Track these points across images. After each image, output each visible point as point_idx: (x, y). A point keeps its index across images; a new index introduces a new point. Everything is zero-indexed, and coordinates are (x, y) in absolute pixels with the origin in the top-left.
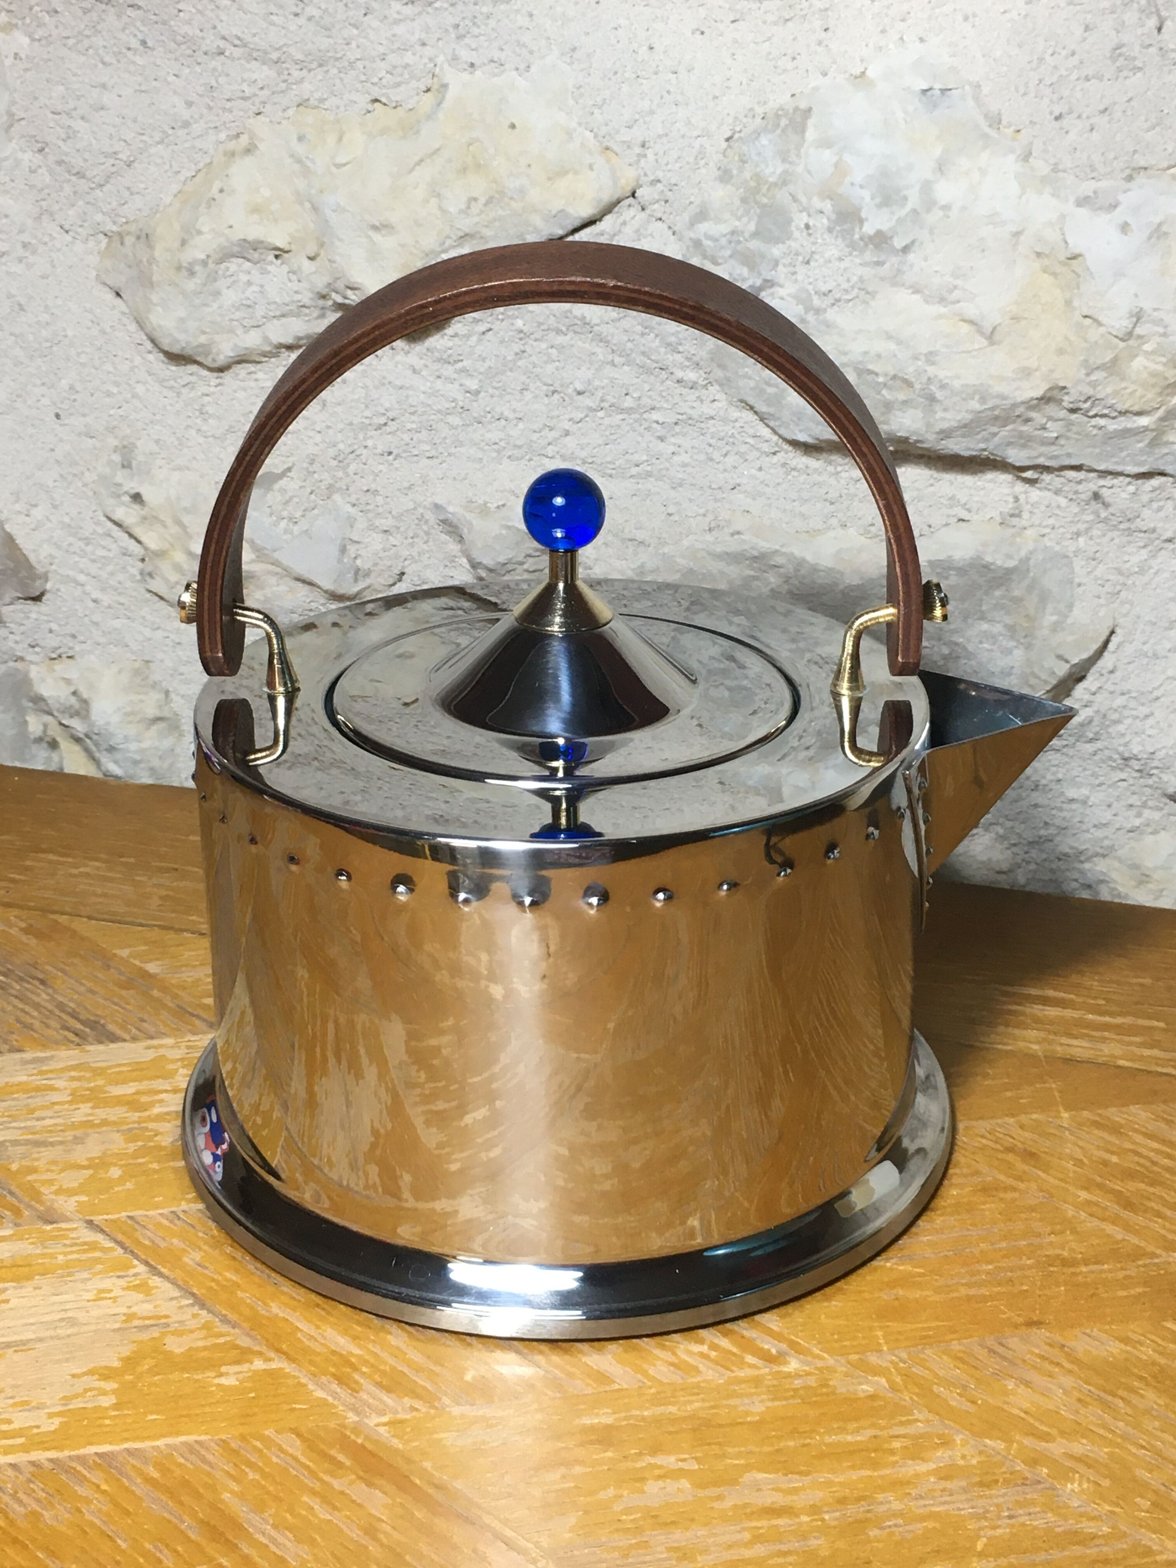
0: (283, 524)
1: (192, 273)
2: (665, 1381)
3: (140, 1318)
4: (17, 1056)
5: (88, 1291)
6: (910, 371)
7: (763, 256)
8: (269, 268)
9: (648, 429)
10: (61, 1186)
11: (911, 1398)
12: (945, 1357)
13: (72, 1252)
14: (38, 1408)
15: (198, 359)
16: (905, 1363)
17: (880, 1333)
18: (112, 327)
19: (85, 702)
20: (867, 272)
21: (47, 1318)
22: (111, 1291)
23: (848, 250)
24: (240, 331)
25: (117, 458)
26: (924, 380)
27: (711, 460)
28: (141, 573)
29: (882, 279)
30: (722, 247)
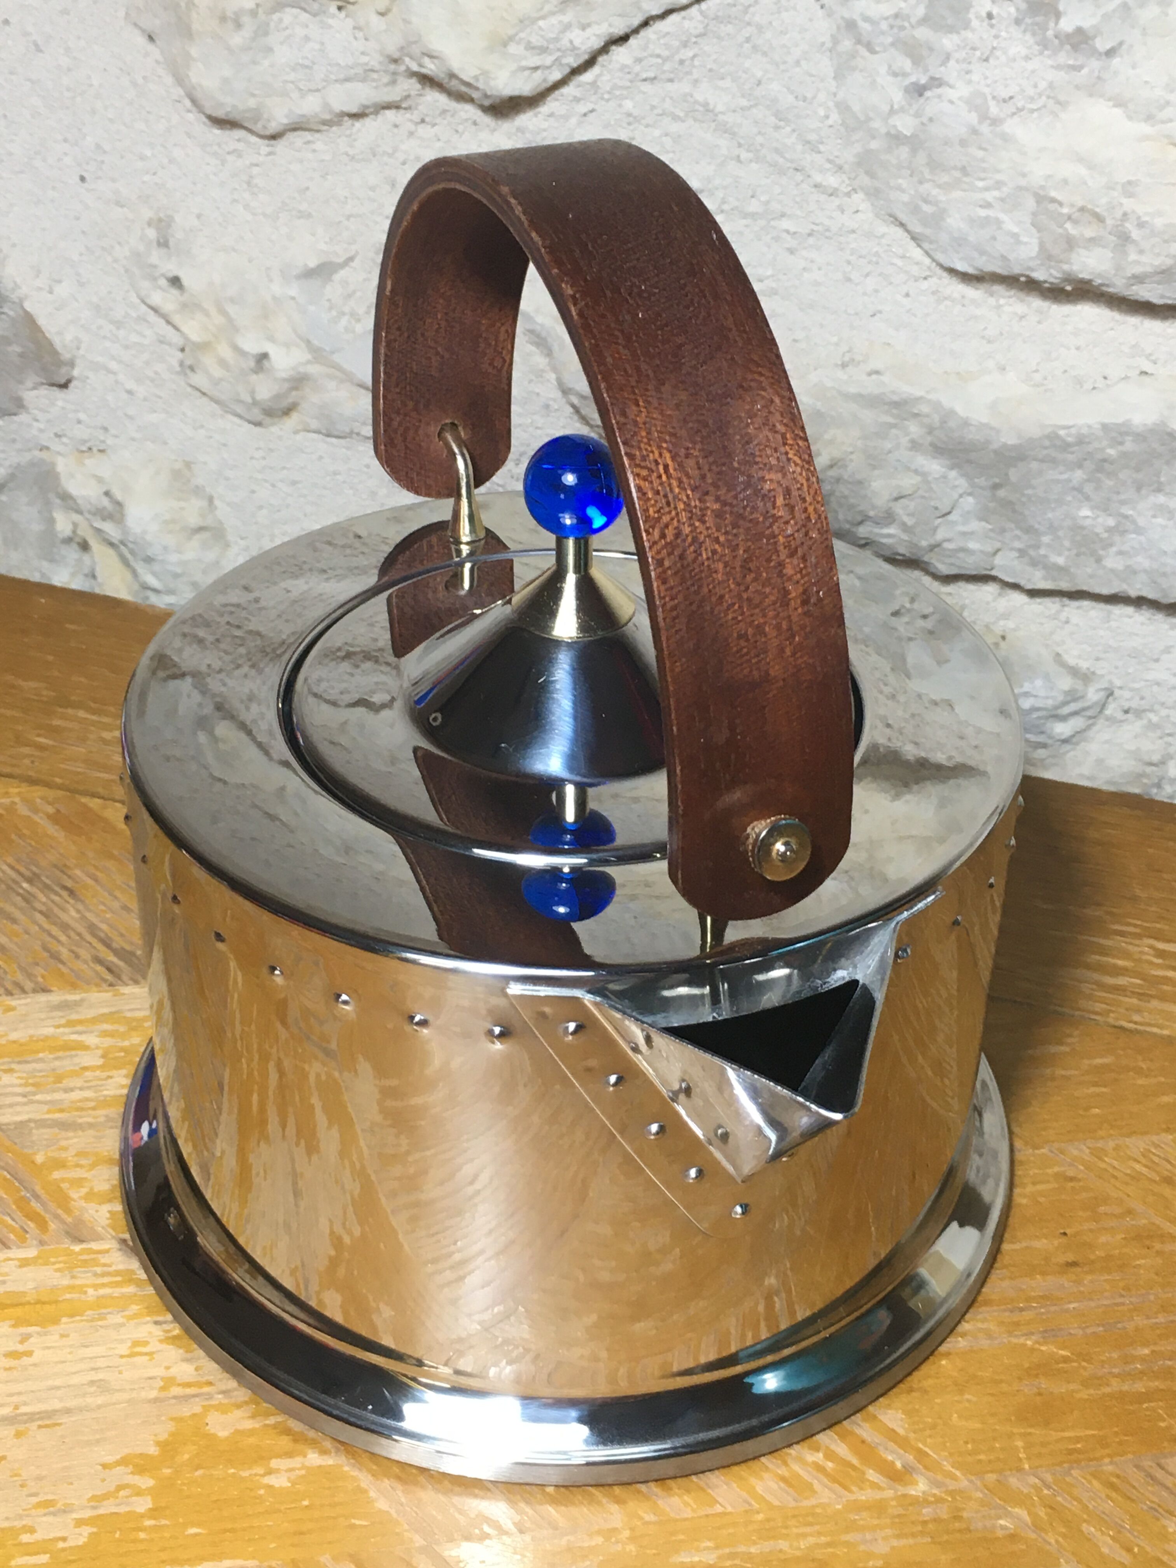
0: (344, 321)
1: (239, 26)
2: (776, 1503)
3: (179, 1385)
4: (42, 998)
5: (122, 1341)
6: (1101, 205)
7: (931, 49)
8: (330, 21)
9: (777, 239)
10: (92, 1189)
11: (1057, 1541)
12: (1095, 1483)
13: (103, 1285)
14: (65, 1512)
15: (246, 124)
16: (1049, 1487)
17: (1020, 1444)
18: (144, 78)
19: (119, 504)
20: (1060, 77)
21: (76, 1380)
22: (146, 1343)
23: (1037, 47)
24: (295, 95)
25: (152, 233)
26: (1118, 214)
27: (849, 280)
28: (181, 364)
29: (1077, 87)
30: (883, 33)
